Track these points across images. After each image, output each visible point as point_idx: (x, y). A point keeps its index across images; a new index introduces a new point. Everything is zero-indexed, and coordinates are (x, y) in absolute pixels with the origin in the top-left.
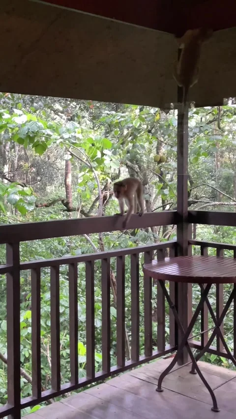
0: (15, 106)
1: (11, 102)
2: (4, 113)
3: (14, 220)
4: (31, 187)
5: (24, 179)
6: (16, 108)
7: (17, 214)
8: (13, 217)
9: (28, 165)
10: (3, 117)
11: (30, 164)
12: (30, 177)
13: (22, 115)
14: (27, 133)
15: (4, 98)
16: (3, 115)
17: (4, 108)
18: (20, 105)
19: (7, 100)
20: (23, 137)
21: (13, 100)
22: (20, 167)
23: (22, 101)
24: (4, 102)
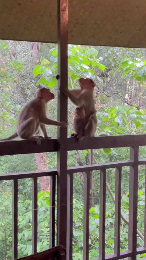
0: (135, 56)
1: (133, 53)
2: (129, 61)
3: (131, 130)
4: (144, 109)
5: (138, 103)
6: (136, 57)
7: (132, 126)
8: (129, 128)
9: (141, 94)
10: (128, 63)
11: (142, 93)
12: (142, 102)
13: (140, 61)
14: (143, 74)
15: (129, 51)
16: (129, 62)
17: (129, 58)
18: (139, 55)
19: (131, 52)
20: (140, 76)
21: (134, 52)
22: (136, 95)
23: (140, 52)
24: (128, 54)
